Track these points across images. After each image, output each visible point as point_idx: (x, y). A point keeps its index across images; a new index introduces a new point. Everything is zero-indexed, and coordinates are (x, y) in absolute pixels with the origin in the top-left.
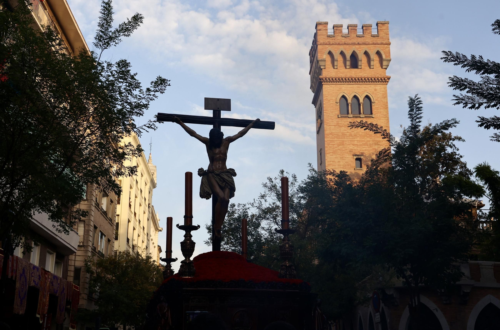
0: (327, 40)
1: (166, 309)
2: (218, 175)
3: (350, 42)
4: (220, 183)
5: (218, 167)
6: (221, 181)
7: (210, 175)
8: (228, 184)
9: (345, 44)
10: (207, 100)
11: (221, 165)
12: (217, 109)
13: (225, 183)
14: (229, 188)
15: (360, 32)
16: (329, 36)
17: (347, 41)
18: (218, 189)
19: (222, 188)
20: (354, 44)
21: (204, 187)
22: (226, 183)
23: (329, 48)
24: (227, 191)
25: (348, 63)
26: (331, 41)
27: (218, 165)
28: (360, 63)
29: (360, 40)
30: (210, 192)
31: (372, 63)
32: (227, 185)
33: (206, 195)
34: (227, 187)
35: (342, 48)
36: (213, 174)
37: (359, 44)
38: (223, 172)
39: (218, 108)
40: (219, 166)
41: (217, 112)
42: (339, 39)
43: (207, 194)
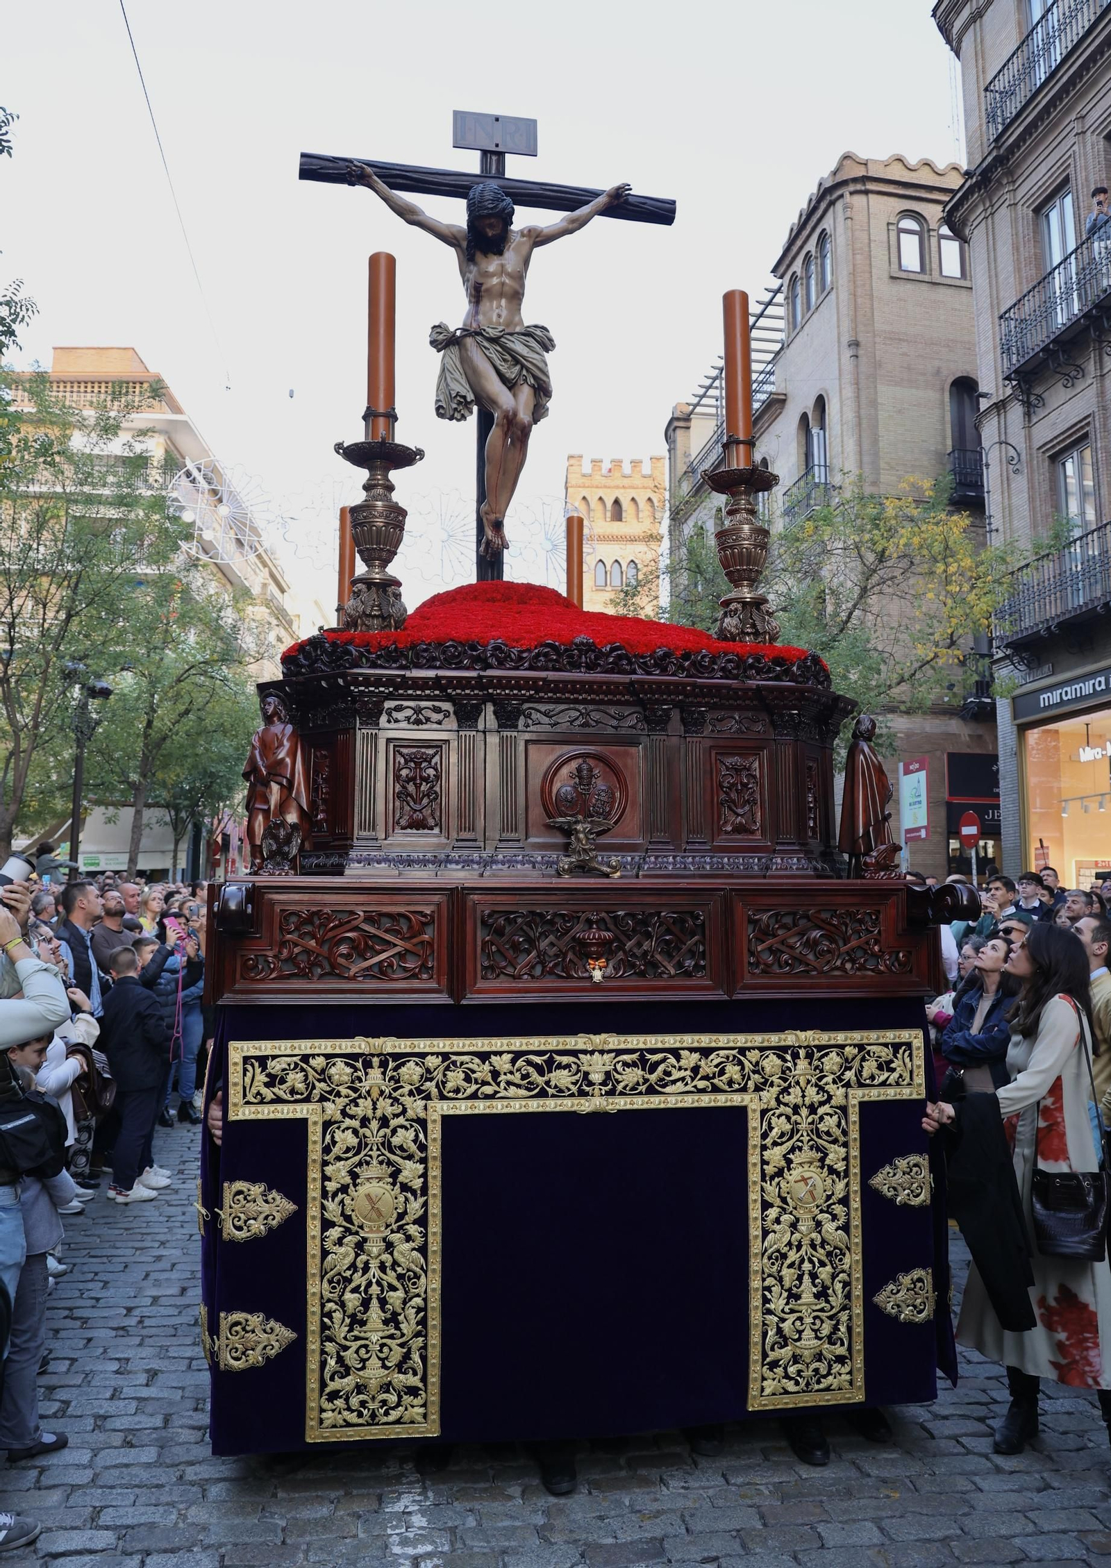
0: (581, 481)
1: (287, 744)
2: (494, 340)
3: (612, 484)
4: (503, 368)
5: (495, 318)
6: (505, 360)
7: (469, 341)
8: (528, 370)
9: (605, 487)
10: (459, 117)
11: (504, 313)
12: (494, 149)
13: (518, 367)
14: (532, 386)
15: (627, 469)
16: (584, 476)
17: (609, 482)
18: (495, 387)
19: (510, 385)
20: (617, 487)
21: (449, 380)
22: (523, 366)
23: (584, 492)
24: (526, 392)
25: (609, 514)
26: (587, 481)
27: (495, 313)
28: (624, 515)
29: (626, 482)
30: (470, 397)
31: (641, 515)
32: (524, 372)
33: (454, 406)
34: (525, 380)
35: (601, 493)
36: (479, 338)
37: (624, 487)
38: (511, 334)
39: (497, 145)
40: (499, 316)
41: (494, 158)
42: (598, 479)
43: (459, 403)
